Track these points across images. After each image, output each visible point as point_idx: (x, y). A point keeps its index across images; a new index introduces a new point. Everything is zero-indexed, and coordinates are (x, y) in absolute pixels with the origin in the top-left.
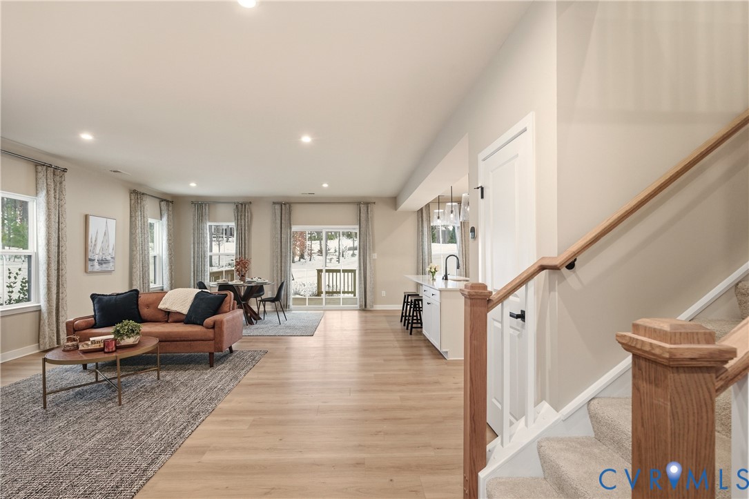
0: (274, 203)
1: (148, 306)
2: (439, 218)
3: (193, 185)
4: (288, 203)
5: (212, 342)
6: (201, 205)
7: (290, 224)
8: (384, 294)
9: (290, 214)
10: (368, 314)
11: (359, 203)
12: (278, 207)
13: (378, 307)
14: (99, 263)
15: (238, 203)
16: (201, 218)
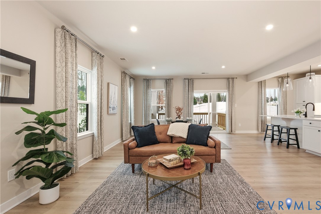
0: (185, 79)
1: (160, 133)
2: (287, 83)
3: (154, 68)
4: (192, 79)
5: (214, 157)
6: (148, 81)
7: (193, 90)
8: (240, 125)
9: (193, 84)
10: (233, 136)
11: (228, 79)
12: (187, 81)
13: (237, 132)
14: (113, 109)
15: (167, 79)
16: (148, 87)
